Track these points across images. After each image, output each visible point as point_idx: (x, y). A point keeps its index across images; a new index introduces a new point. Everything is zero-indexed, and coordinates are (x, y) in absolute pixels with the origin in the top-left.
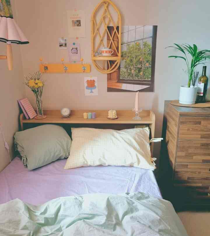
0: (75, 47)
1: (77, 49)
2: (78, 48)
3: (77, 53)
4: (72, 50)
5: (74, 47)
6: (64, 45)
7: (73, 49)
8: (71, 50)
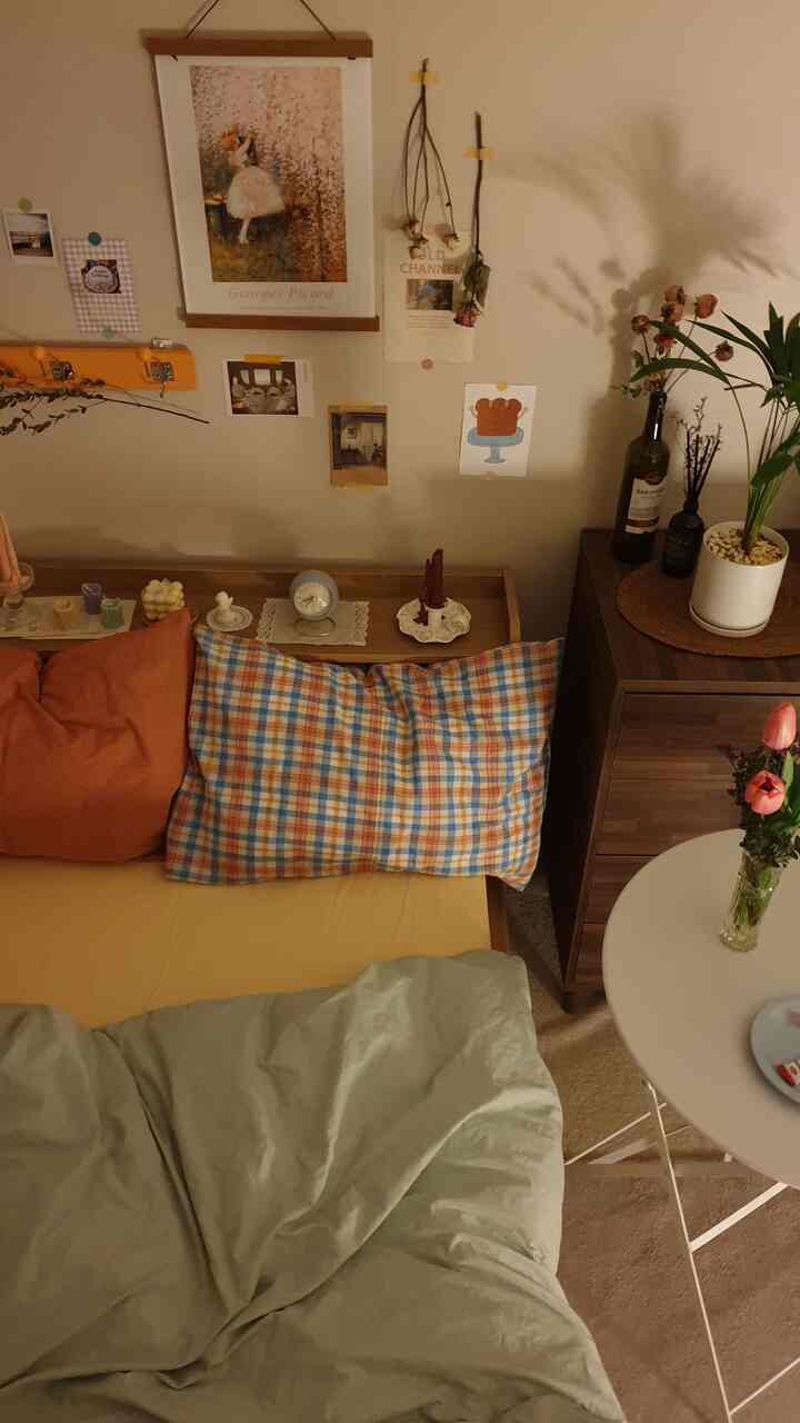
0: (100, 253)
1: (112, 264)
2: (119, 263)
3: (117, 291)
4: (84, 271)
5: (94, 258)
6: (36, 245)
7: (90, 265)
8: (80, 275)
